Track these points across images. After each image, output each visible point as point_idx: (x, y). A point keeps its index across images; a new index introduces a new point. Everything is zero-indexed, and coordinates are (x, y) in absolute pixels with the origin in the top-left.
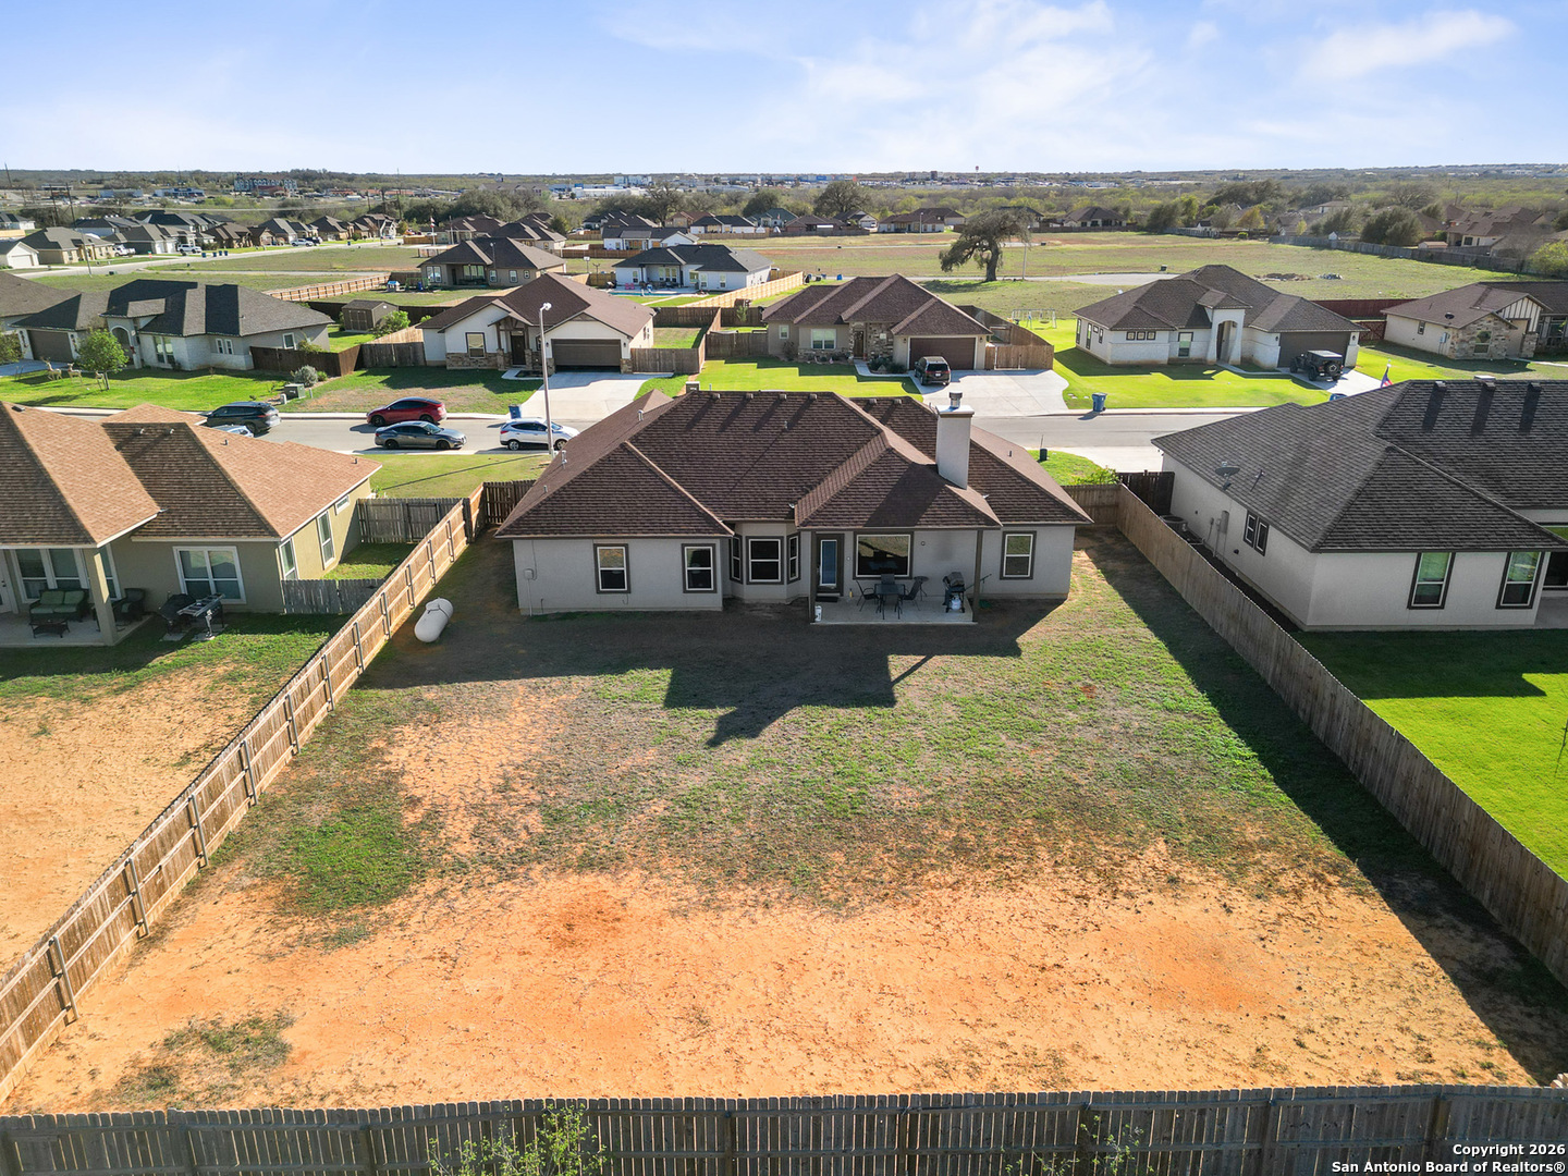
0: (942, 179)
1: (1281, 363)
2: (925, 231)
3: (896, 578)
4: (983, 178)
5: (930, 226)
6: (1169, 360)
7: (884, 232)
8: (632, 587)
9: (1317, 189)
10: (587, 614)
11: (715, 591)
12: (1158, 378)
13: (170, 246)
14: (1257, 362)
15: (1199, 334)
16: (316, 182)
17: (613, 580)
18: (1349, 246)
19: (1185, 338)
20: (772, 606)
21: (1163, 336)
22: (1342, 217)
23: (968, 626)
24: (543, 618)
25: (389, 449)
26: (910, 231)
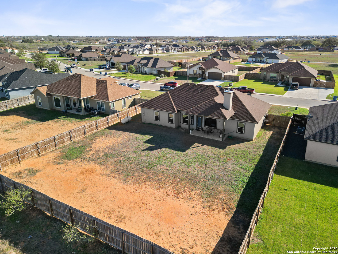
3: (212, 128)
8: (160, 120)
11: (174, 124)
13: (172, 51)
16: (210, 38)
17: (157, 118)
25: (162, 91)
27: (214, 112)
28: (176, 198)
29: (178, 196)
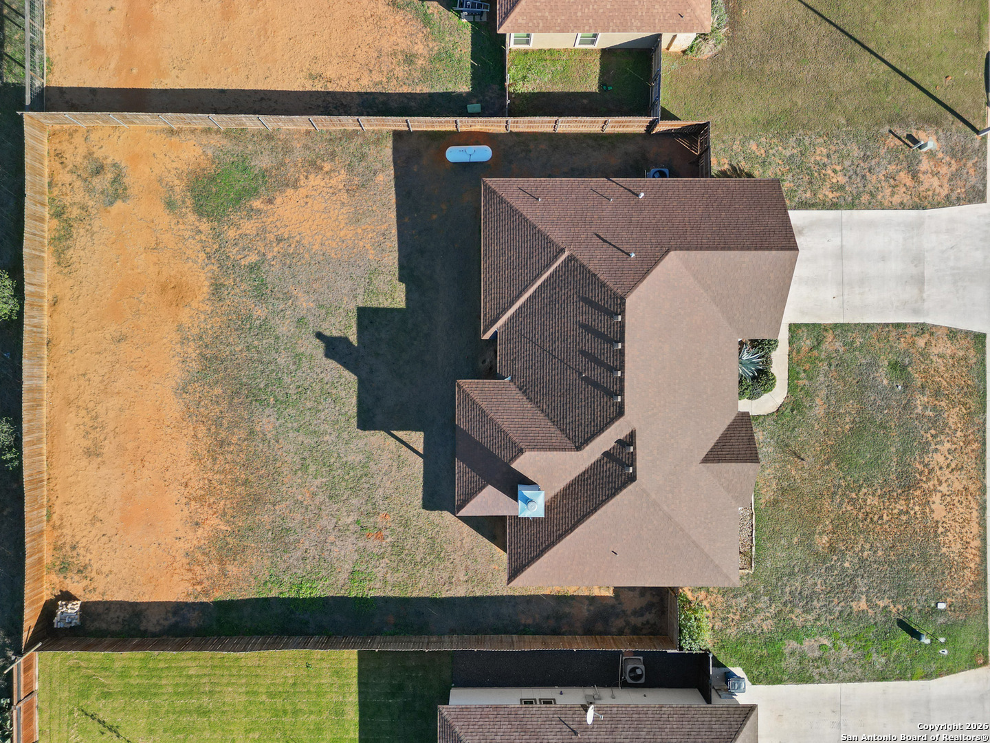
27: (473, 470)
28: (185, 501)
29: (193, 503)
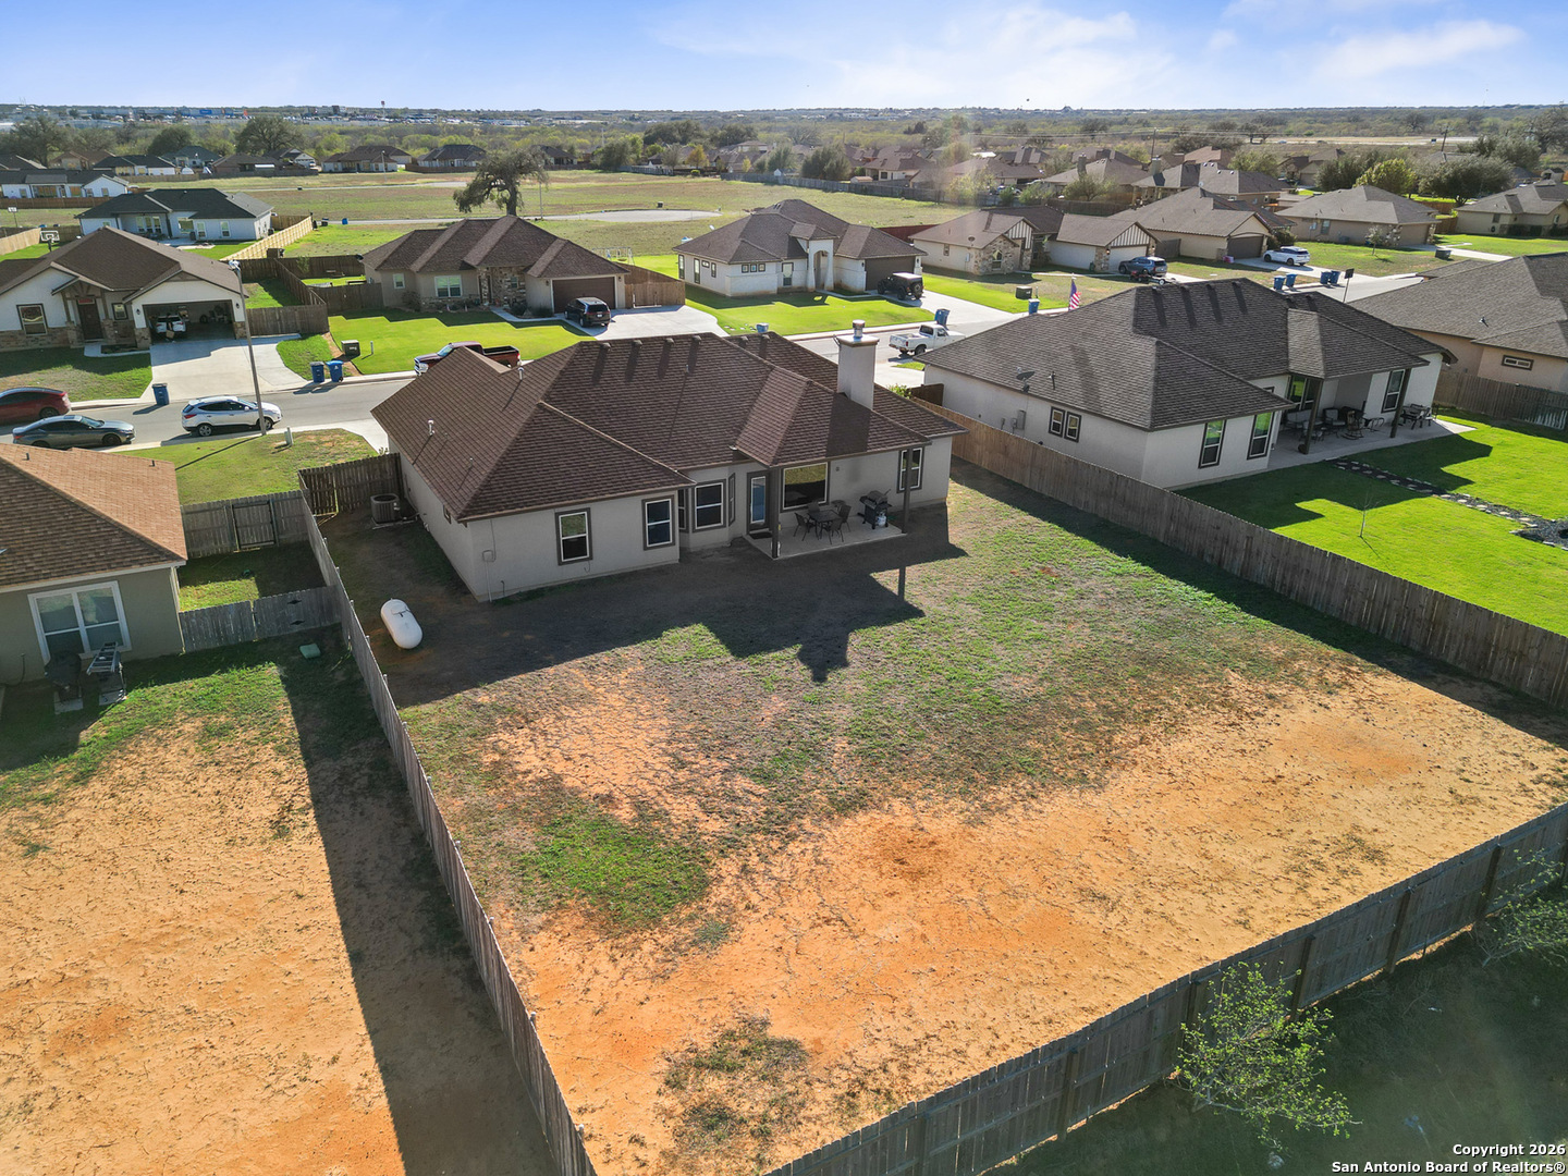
0: (346, 115)
1: (869, 286)
2: (377, 171)
3: (817, 505)
4: (392, 114)
5: (381, 166)
6: (778, 289)
7: (331, 172)
8: (594, 552)
9: (729, 129)
10: (551, 589)
11: (674, 544)
12: (779, 305)
14: (846, 286)
15: (799, 263)
17: (574, 549)
18: (794, 181)
19: (787, 268)
20: (718, 550)
21: (771, 268)
22: (782, 154)
23: (899, 538)
24: (506, 602)
26: (360, 171)
